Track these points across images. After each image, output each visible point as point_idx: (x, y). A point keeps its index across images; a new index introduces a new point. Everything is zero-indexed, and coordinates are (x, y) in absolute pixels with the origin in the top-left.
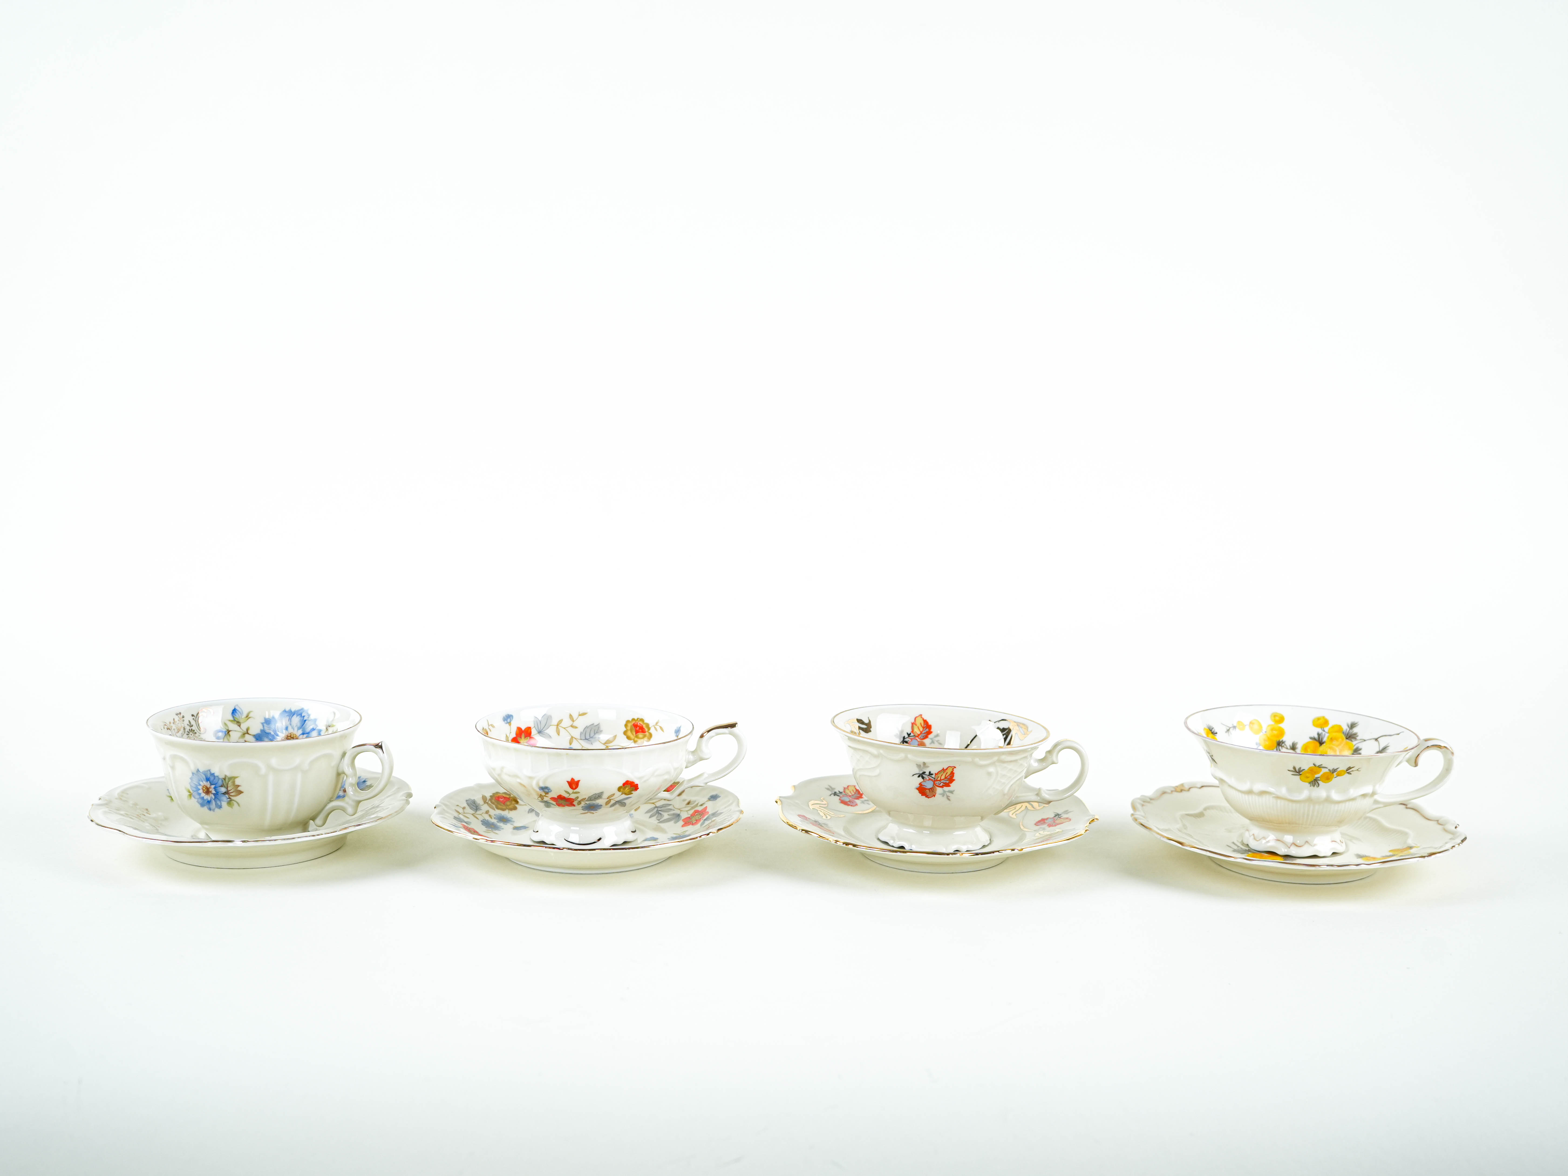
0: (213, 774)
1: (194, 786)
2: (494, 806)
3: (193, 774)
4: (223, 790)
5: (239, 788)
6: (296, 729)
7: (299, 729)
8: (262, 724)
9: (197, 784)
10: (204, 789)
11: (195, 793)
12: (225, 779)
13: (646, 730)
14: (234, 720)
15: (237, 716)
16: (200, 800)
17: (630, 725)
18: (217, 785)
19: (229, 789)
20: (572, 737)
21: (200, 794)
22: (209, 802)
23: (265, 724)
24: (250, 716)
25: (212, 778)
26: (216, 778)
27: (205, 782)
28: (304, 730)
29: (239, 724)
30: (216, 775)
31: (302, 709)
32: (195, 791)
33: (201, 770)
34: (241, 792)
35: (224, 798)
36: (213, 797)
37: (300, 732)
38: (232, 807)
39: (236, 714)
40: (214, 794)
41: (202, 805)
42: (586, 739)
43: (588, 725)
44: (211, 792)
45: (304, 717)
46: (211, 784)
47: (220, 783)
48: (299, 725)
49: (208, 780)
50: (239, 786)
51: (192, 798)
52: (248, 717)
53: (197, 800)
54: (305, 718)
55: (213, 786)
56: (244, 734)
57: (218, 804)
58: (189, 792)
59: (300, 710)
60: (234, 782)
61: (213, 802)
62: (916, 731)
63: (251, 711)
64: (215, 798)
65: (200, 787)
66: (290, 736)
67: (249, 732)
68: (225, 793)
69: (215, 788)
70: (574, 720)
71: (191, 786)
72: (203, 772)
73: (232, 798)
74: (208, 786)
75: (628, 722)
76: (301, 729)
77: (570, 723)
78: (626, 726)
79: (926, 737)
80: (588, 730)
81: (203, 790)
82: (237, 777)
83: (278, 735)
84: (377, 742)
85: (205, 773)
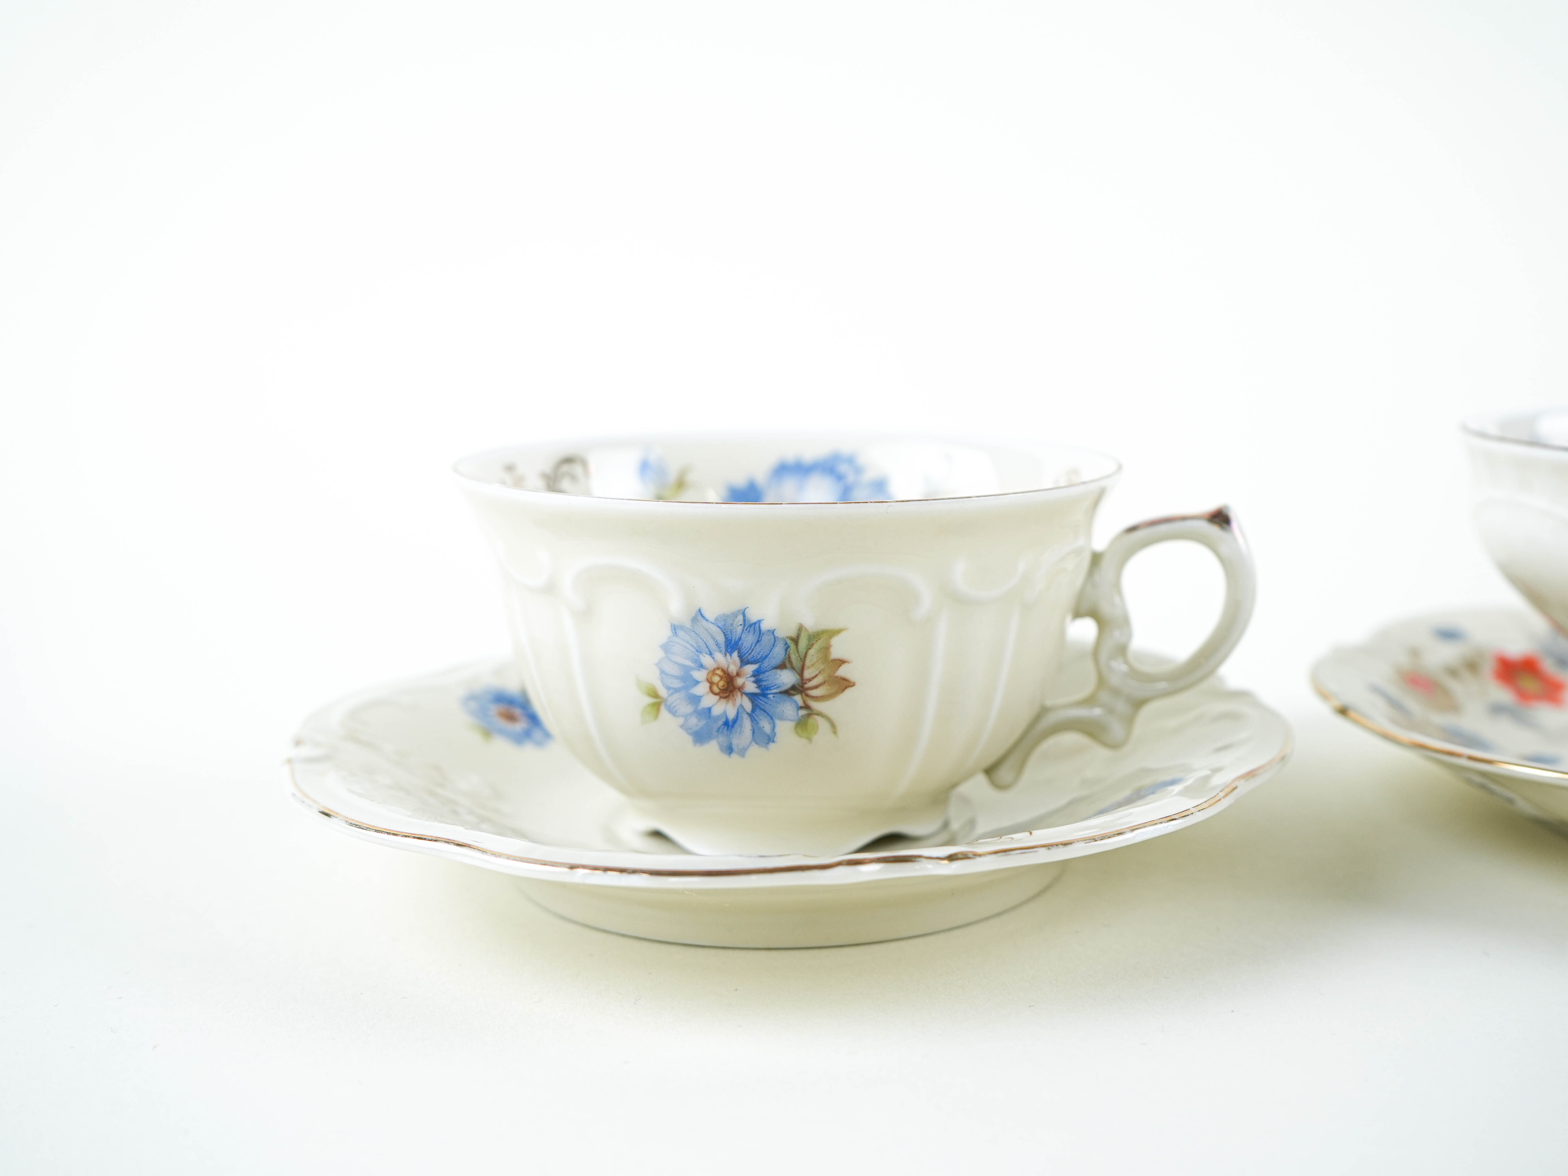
0: (754, 627)
1: (675, 671)
3: (675, 628)
4: (787, 678)
5: (842, 672)
9: (688, 663)
10: (716, 679)
11: (676, 696)
12: (796, 641)
16: (694, 721)
18: (766, 663)
19: (807, 674)
21: (695, 700)
22: (729, 725)
25: (748, 640)
26: (766, 639)
27: (720, 657)
30: (765, 626)
32: (677, 690)
33: (711, 613)
34: (845, 684)
35: (789, 709)
36: (748, 705)
38: (809, 739)
40: (752, 696)
41: (700, 737)
44: (740, 689)
46: (744, 661)
47: (778, 653)
49: (731, 645)
50: (842, 662)
51: (664, 713)
53: (681, 720)
55: (750, 669)
57: (761, 729)
58: (654, 694)
60: (827, 649)
61: (747, 724)
64: (755, 707)
65: (700, 675)
68: (789, 692)
69: (756, 674)
71: (662, 672)
72: (716, 619)
73: (815, 705)
74: (733, 669)
81: (711, 683)
82: (838, 632)
84: (1211, 506)
85: (724, 624)
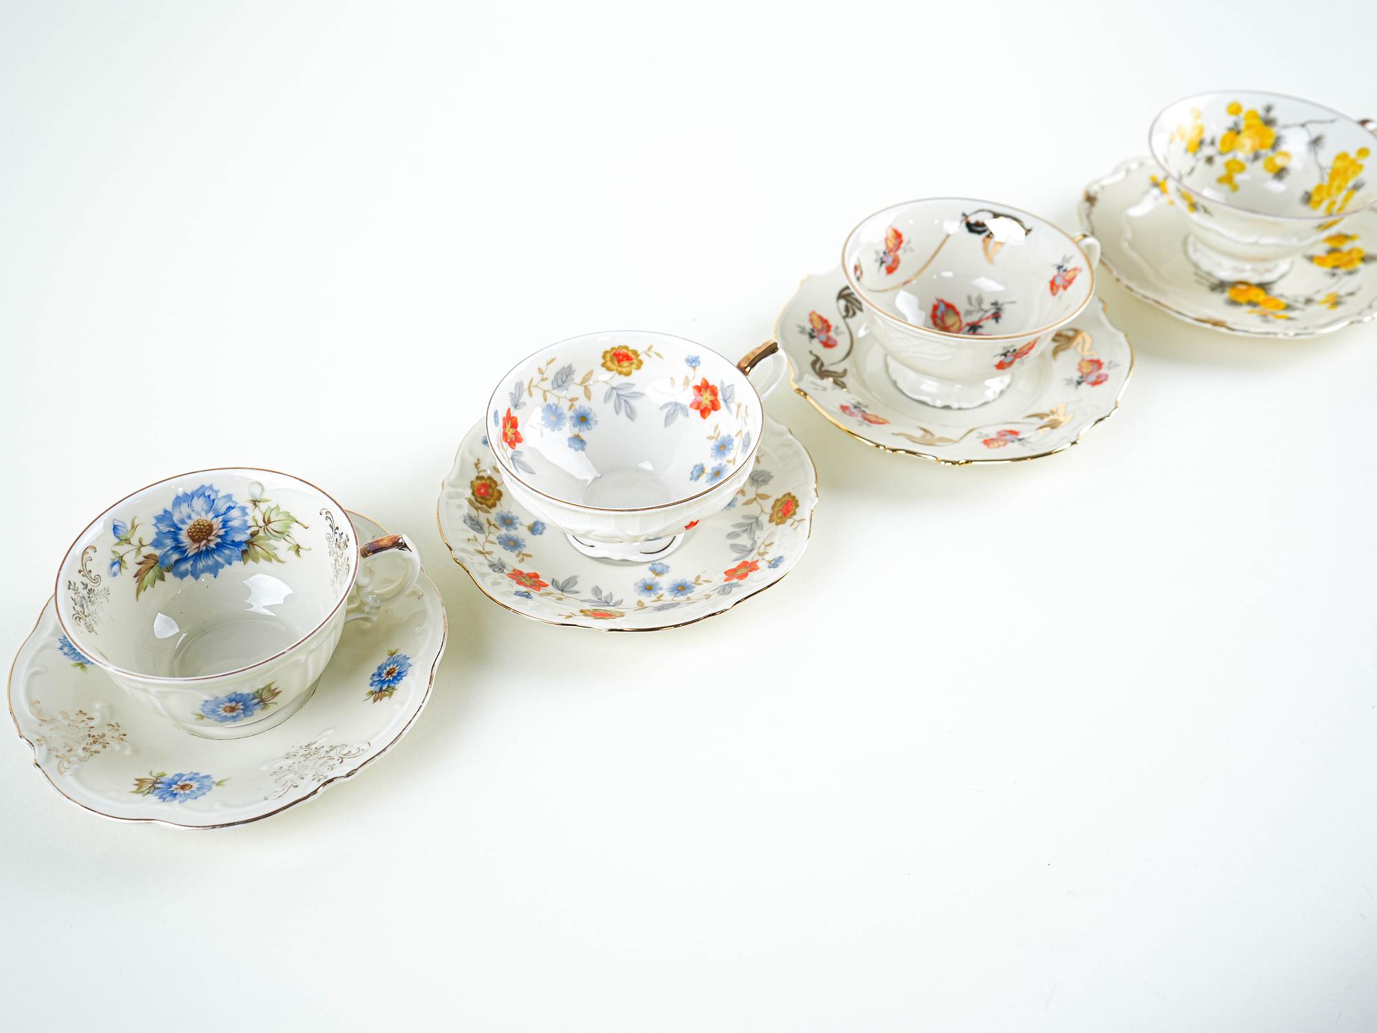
2: (484, 506)
6: (203, 514)
7: (207, 512)
8: (155, 525)
13: (633, 357)
14: (121, 540)
15: (122, 534)
17: (608, 356)
20: (545, 392)
23: (159, 525)
24: (135, 525)
28: (215, 511)
29: (128, 541)
31: (203, 486)
37: (211, 515)
39: (119, 532)
42: (559, 386)
43: (558, 370)
45: (209, 496)
48: (206, 507)
52: (134, 527)
54: (212, 498)
56: (139, 549)
59: (199, 489)
62: (891, 245)
63: (135, 517)
66: (199, 525)
67: (143, 544)
70: (544, 370)
75: (606, 353)
76: (211, 512)
77: (540, 377)
78: (604, 357)
79: (898, 248)
80: (559, 376)
83: (181, 529)
